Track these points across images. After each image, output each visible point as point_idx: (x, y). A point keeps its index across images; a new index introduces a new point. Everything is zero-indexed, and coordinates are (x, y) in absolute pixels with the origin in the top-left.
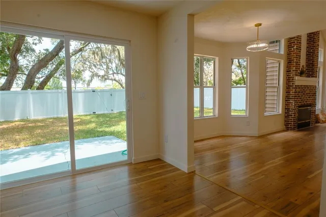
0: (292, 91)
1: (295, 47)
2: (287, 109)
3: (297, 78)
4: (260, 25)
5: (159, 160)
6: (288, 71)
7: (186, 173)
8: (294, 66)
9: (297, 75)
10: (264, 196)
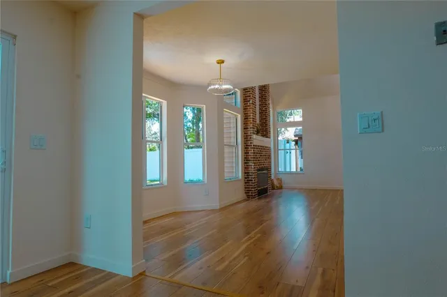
0: (251, 151)
1: (251, 102)
2: (246, 173)
3: (254, 136)
4: (223, 62)
5: (71, 265)
6: (245, 129)
7: (129, 277)
8: (251, 123)
9: (254, 133)
10: (260, 287)
